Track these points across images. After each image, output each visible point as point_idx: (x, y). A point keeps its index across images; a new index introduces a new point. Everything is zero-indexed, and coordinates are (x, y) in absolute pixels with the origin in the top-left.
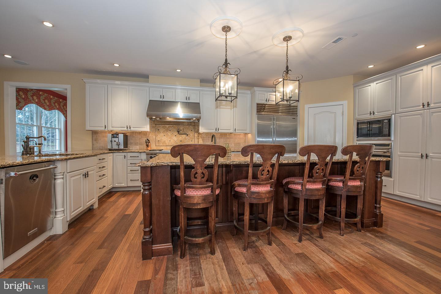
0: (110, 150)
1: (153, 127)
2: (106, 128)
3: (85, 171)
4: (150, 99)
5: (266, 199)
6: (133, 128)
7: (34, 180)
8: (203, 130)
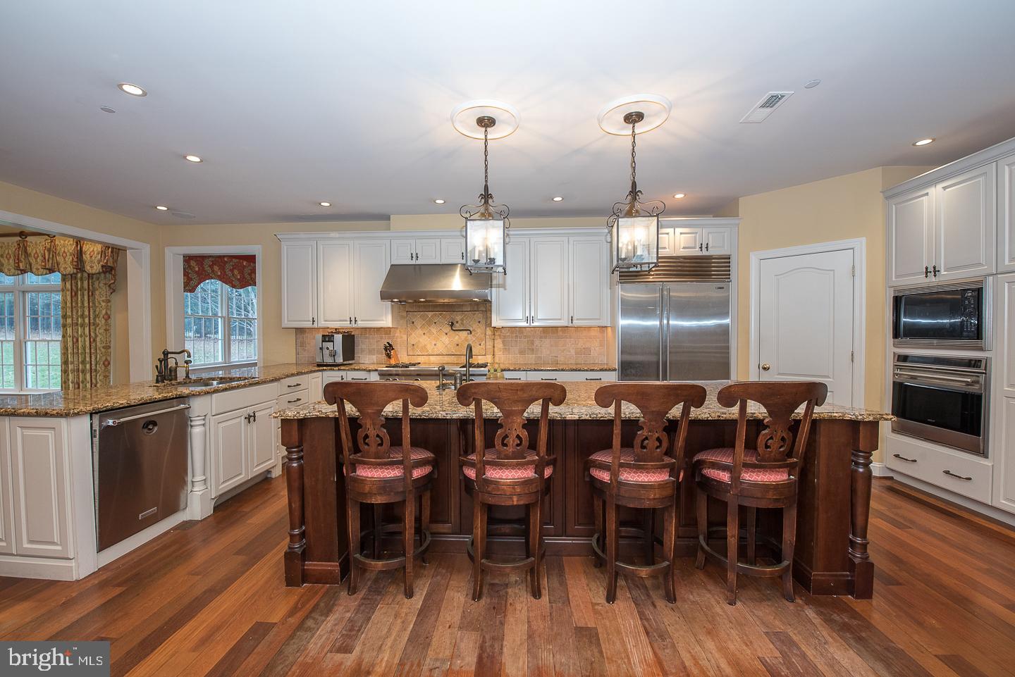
0: (319, 365)
1: (402, 317)
2: (316, 323)
3: (250, 411)
4: (392, 263)
5: (515, 499)
6: (362, 321)
7: (150, 429)
8: (499, 321)
